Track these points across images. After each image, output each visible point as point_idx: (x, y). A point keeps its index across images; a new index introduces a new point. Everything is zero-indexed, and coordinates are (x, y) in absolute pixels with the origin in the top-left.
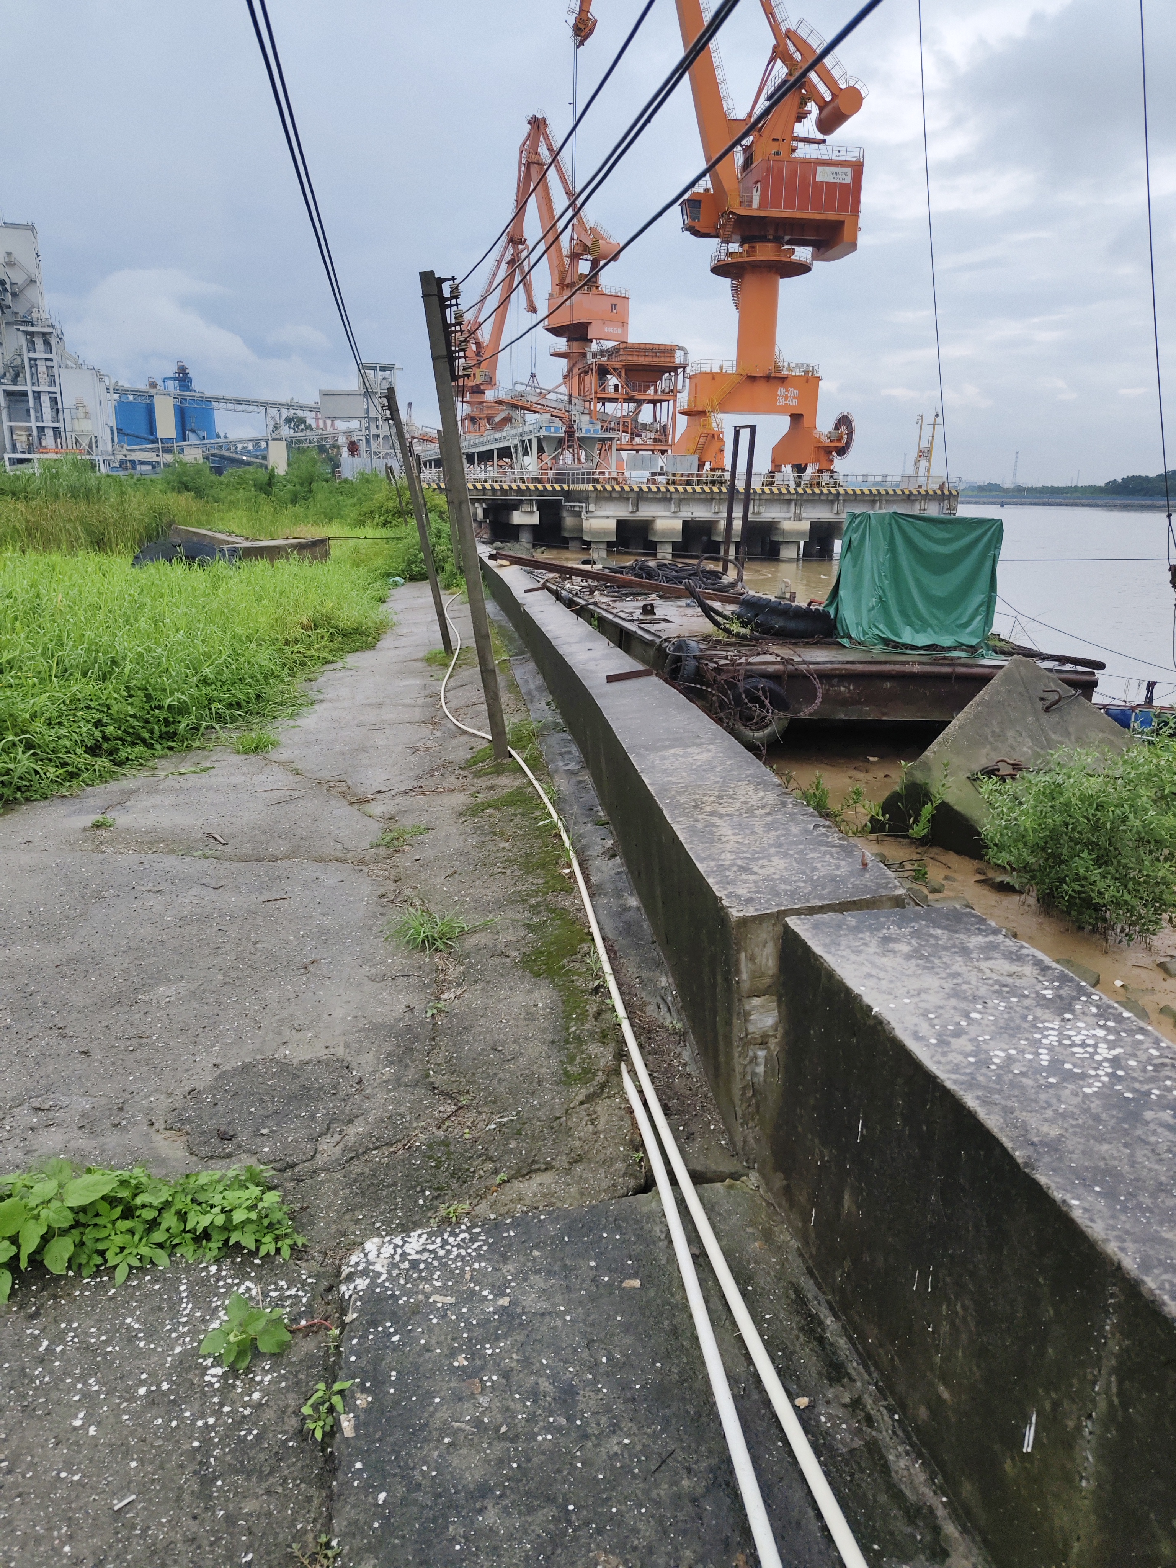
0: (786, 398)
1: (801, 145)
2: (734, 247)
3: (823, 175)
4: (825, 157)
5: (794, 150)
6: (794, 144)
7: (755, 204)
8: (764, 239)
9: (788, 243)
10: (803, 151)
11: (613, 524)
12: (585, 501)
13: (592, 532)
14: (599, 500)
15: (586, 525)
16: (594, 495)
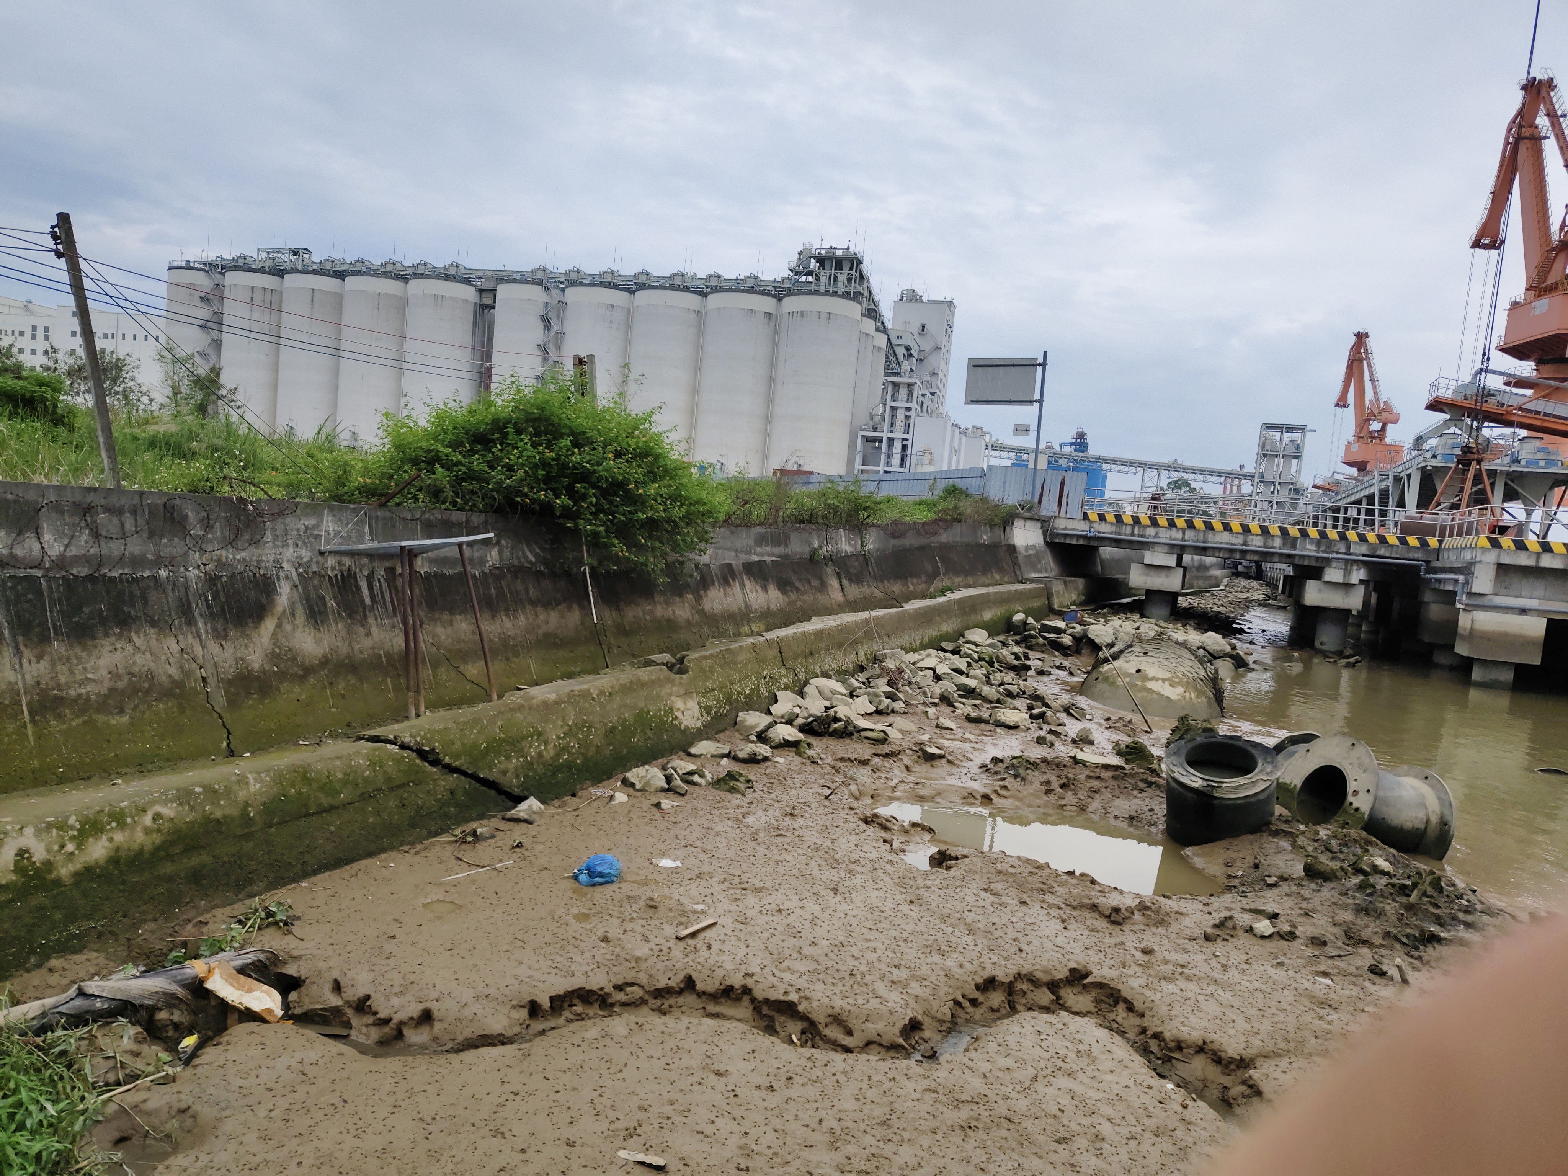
11: (1536, 627)
12: (1467, 569)
13: (1473, 635)
14: (1502, 569)
15: (1464, 621)
16: (1492, 557)
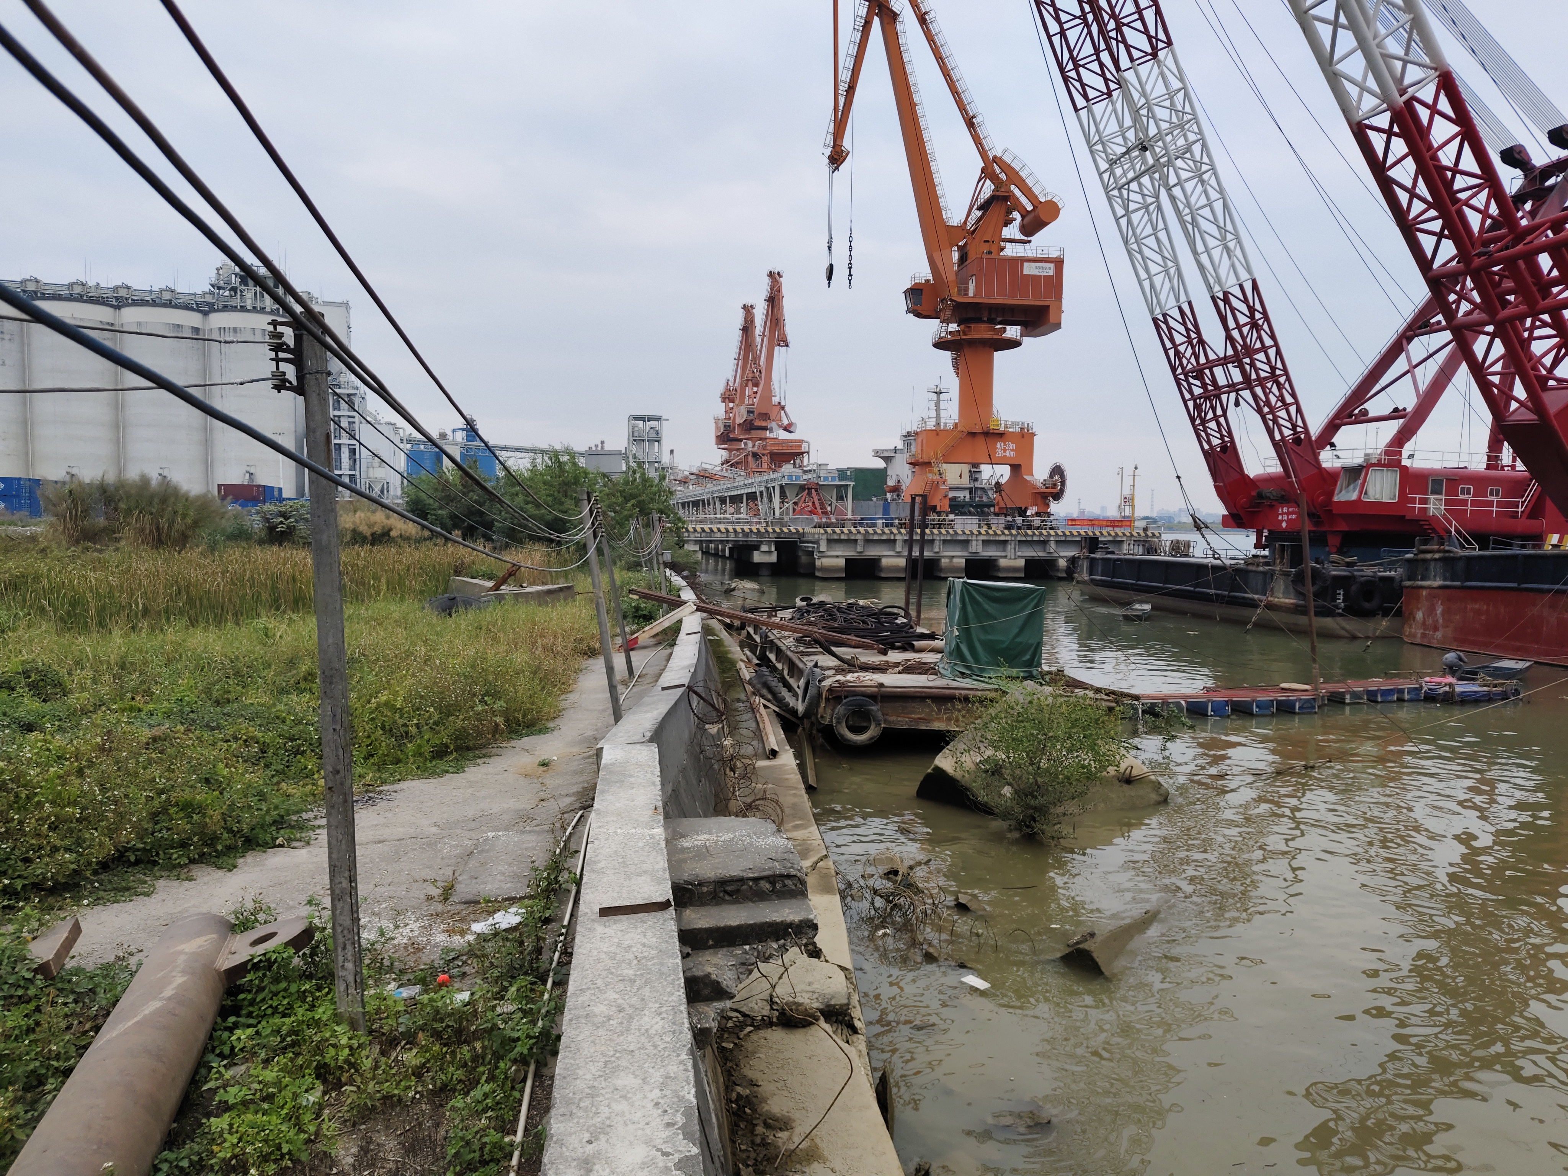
0: (1005, 450)
1: (1008, 245)
2: (953, 327)
3: (1029, 269)
4: (1030, 255)
5: (1002, 249)
6: (1002, 244)
7: (971, 293)
8: (979, 320)
9: (1000, 323)
10: (1010, 250)
11: (842, 562)
12: (817, 542)
13: (823, 569)
14: (830, 541)
15: (818, 563)
16: (825, 537)
